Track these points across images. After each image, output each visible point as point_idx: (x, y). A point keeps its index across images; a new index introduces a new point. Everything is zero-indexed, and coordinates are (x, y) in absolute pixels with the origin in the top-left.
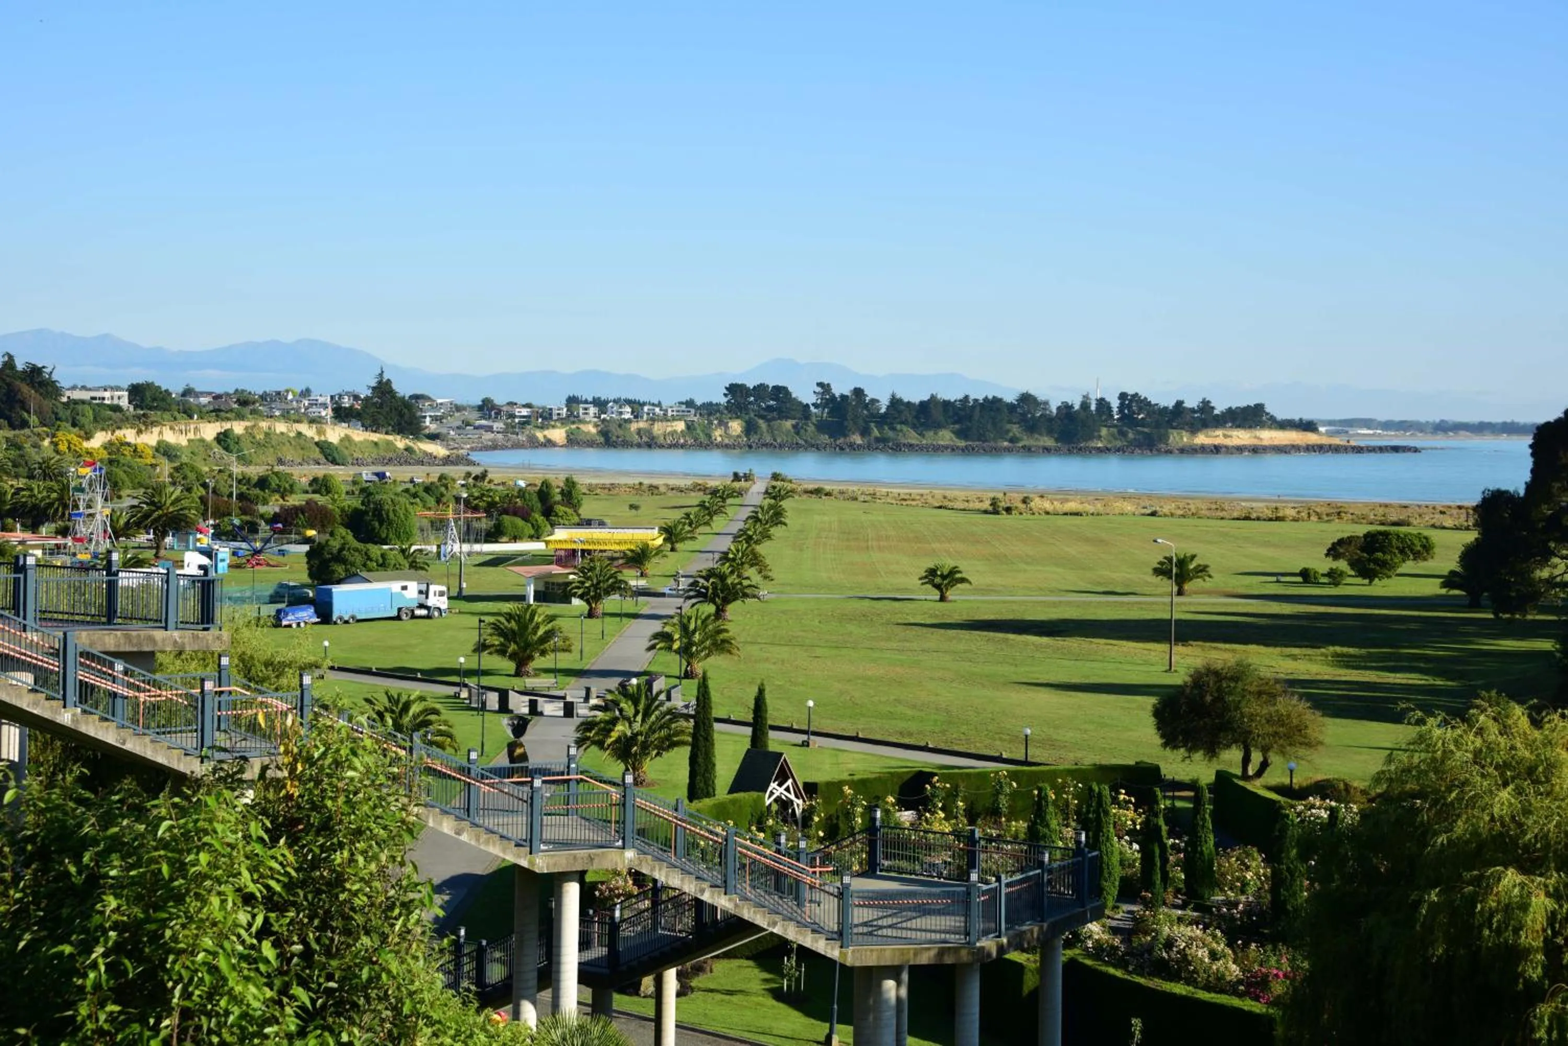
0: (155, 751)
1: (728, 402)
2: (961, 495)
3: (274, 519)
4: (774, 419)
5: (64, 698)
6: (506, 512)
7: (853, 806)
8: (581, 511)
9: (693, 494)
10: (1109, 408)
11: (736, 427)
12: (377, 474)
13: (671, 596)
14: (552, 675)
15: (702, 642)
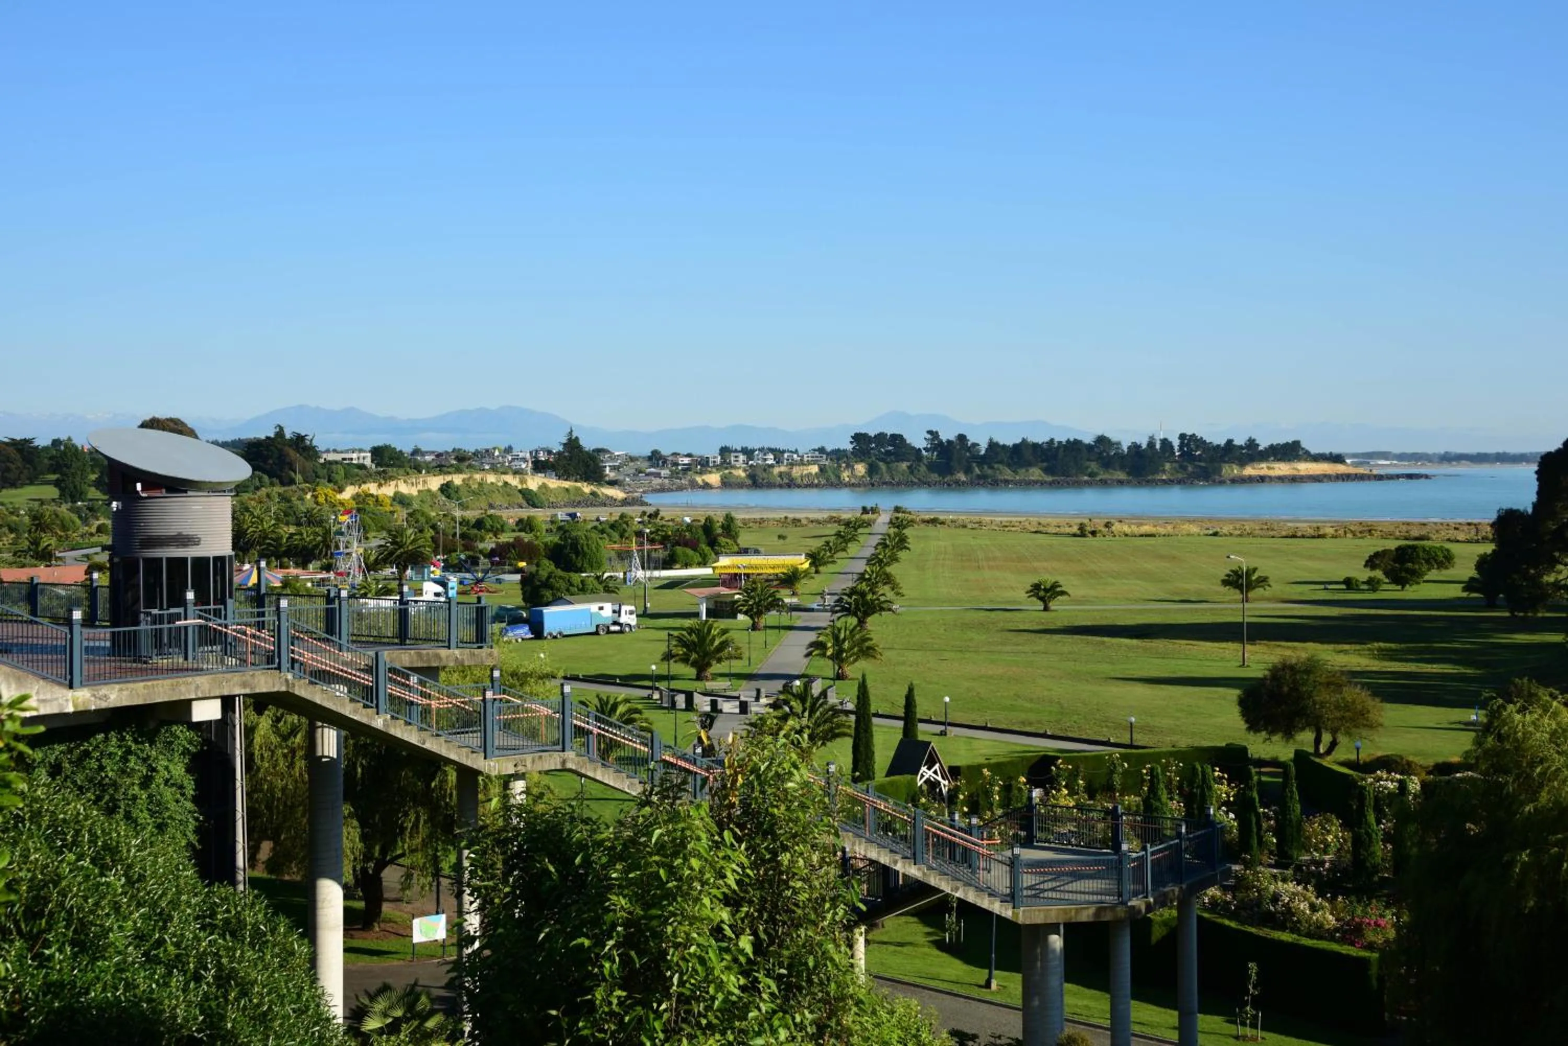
0: (448, 749)
1: (854, 448)
2: (1054, 521)
3: (491, 554)
4: (892, 461)
5: (377, 706)
6: (678, 543)
7: (992, 785)
8: (739, 541)
9: (829, 525)
10: (1172, 447)
11: (861, 469)
12: (569, 515)
13: (818, 611)
14: (727, 679)
15: (851, 648)
